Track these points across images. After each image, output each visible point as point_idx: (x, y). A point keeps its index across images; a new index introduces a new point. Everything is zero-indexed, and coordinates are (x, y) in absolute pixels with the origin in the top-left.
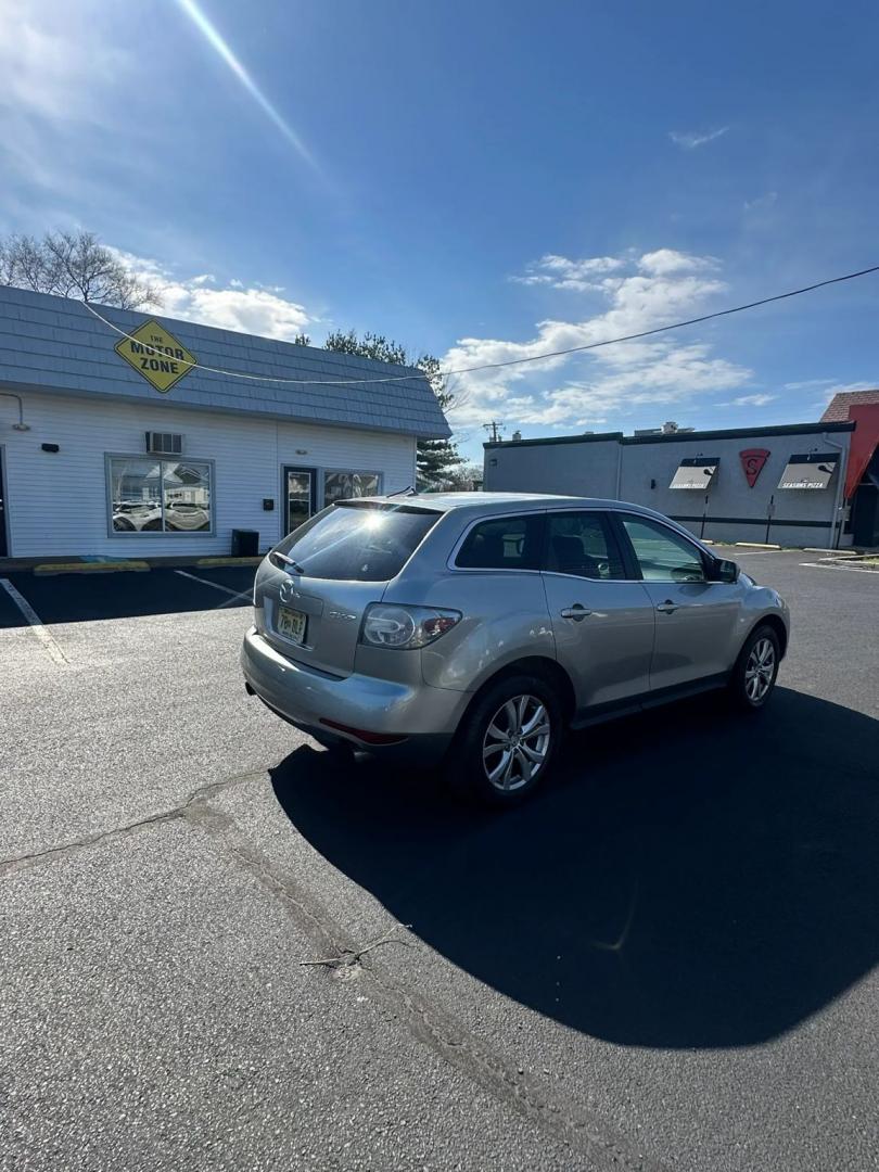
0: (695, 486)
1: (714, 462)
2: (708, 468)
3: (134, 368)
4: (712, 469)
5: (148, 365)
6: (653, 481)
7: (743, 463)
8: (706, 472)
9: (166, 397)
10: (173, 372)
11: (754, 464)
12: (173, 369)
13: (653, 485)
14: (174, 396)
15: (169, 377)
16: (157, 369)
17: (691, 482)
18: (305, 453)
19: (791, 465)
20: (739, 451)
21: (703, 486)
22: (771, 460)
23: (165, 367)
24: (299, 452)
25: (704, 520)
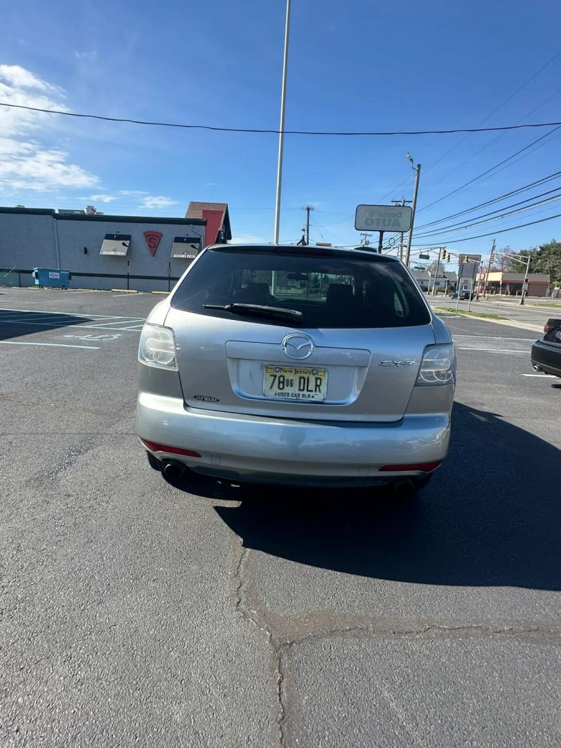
0: (118, 253)
1: (128, 237)
2: (125, 242)
4: (127, 243)
6: (85, 249)
7: (147, 241)
8: (124, 244)
11: (153, 240)
13: (86, 251)
17: (114, 250)
19: (176, 243)
20: (144, 231)
21: (123, 254)
22: (163, 239)
25: (128, 277)
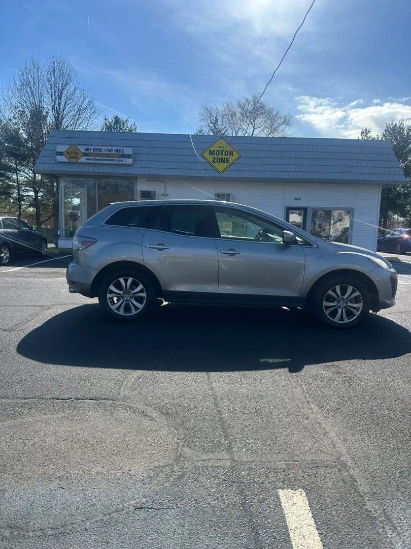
3: (209, 163)
5: (216, 161)
9: (221, 175)
10: (227, 162)
12: (227, 160)
14: (226, 174)
15: (225, 165)
16: (219, 162)
18: (300, 199)
23: (223, 160)
24: (296, 199)
